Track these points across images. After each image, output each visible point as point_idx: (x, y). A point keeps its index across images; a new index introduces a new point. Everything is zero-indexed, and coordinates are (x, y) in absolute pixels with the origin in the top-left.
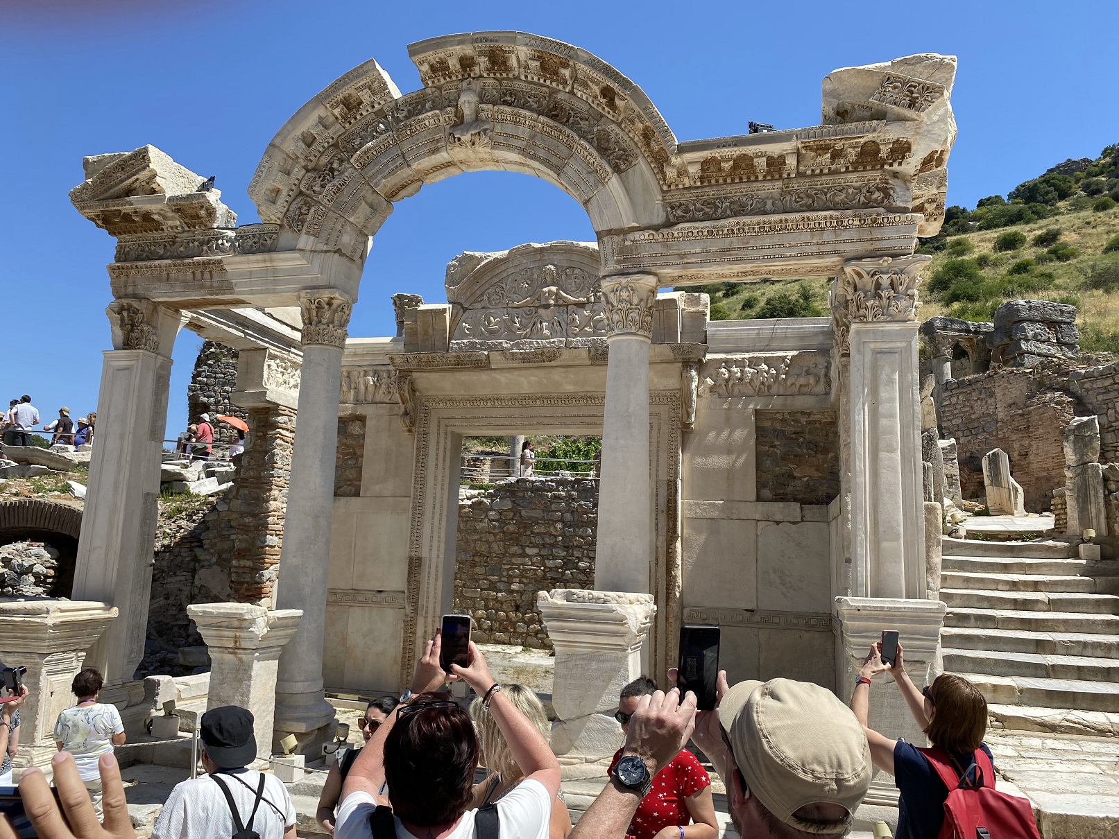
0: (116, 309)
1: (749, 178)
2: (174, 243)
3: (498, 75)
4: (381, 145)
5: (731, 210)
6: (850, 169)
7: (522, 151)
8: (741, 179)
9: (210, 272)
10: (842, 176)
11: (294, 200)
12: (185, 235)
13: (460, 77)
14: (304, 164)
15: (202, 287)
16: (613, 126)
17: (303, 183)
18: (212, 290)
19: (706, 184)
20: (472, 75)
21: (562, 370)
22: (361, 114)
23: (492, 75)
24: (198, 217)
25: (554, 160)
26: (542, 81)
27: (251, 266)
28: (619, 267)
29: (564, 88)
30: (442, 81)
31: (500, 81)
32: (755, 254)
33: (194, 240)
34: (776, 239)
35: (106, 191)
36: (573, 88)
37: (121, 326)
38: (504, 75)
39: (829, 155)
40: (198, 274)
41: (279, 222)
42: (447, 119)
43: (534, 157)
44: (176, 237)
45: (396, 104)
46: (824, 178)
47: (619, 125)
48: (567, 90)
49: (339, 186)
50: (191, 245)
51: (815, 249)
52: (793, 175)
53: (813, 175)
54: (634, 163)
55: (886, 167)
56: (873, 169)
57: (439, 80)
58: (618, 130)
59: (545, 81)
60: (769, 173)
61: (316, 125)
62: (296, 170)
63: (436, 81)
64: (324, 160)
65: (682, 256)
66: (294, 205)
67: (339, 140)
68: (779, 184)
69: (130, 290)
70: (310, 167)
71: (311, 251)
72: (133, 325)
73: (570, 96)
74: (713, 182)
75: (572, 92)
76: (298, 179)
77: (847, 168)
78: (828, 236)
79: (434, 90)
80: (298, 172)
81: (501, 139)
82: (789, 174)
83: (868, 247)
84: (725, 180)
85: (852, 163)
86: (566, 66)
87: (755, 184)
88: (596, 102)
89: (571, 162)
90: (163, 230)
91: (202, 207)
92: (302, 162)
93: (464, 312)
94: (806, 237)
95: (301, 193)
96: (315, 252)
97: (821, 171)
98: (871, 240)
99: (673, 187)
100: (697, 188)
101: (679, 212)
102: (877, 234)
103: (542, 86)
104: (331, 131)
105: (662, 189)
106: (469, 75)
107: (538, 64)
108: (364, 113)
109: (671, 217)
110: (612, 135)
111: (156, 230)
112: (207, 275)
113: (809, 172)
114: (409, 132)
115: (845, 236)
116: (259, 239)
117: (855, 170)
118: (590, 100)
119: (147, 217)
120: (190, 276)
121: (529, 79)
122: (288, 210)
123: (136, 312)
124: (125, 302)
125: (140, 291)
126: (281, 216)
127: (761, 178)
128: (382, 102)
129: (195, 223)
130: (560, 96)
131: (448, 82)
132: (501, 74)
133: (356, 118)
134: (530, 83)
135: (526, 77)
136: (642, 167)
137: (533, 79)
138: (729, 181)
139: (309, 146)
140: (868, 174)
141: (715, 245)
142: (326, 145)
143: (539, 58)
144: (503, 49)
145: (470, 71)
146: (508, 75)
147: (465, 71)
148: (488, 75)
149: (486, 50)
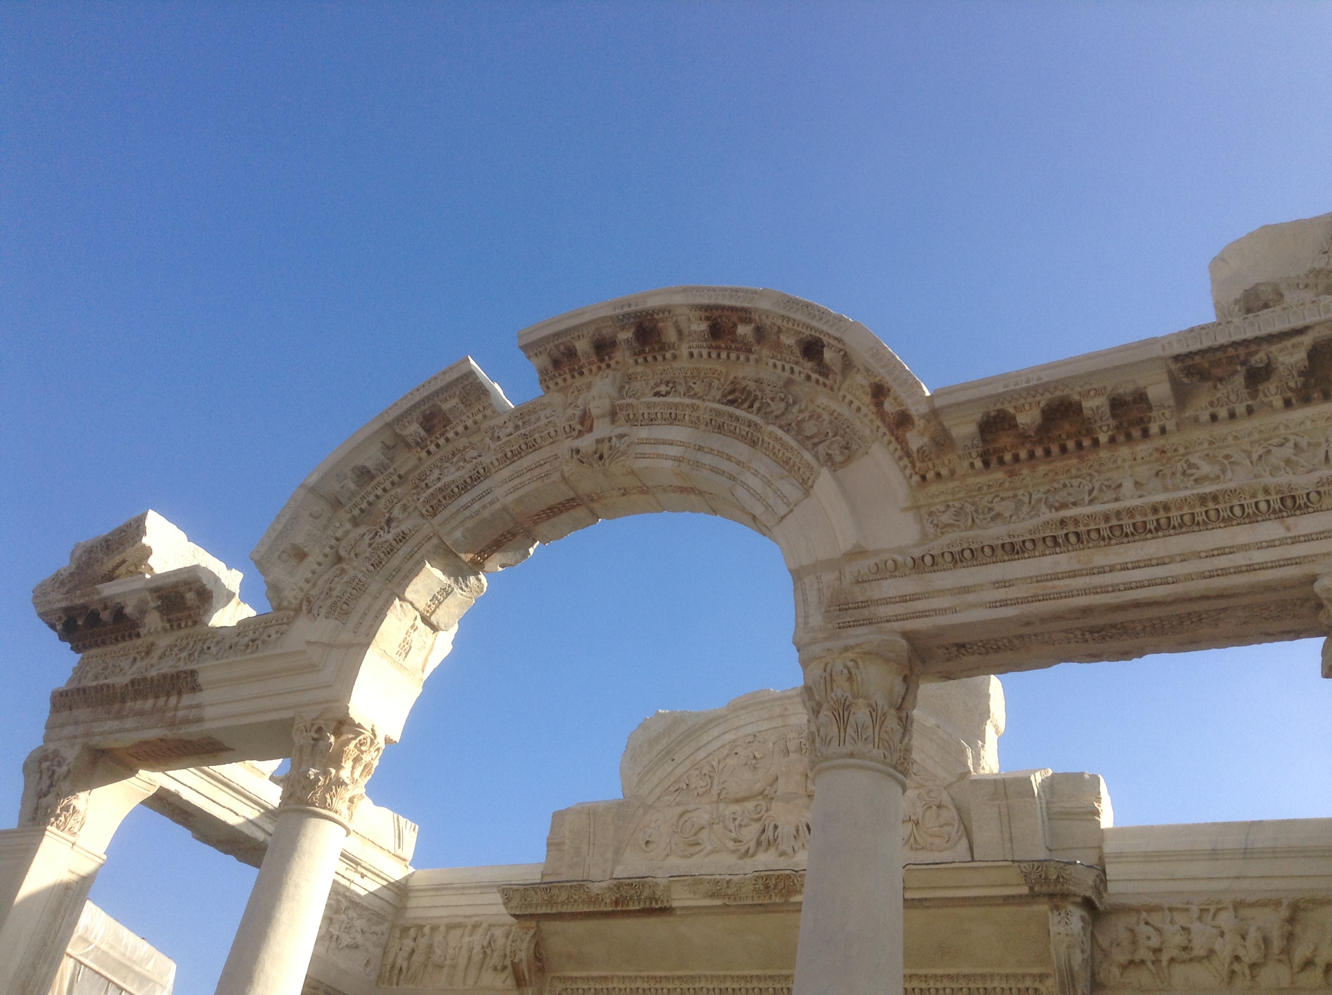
0: (37, 760)
1: (1079, 443)
2: (148, 653)
3: (650, 359)
5: (1050, 505)
6: (1294, 399)
7: (677, 462)
8: (1063, 447)
9: (180, 692)
11: (326, 571)
13: (594, 368)
14: (349, 516)
15: (161, 718)
16: (826, 402)
17: (346, 543)
19: (994, 465)
20: (613, 365)
22: (447, 440)
23: (641, 360)
26: (714, 355)
28: (829, 626)
29: (748, 358)
30: (569, 380)
31: (652, 368)
36: (760, 355)
37: (35, 791)
38: (659, 359)
39: (1239, 380)
41: (294, 606)
42: (568, 429)
43: (697, 467)
47: (835, 397)
48: (752, 361)
49: (394, 543)
50: (169, 654)
52: (1170, 428)
53: (1215, 422)
54: (860, 452)
57: (565, 380)
58: (832, 405)
59: (719, 355)
60: (1118, 428)
61: (378, 455)
62: (336, 524)
63: (560, 380)
64: (381, 509)
67: (409, 477)
68: (1143, 448)
69: (67, 731)
70: (357, 521)
71: (328, 645)
72: (50, 786)
74: (1008, 457)
75: (759, 363)
76: (337, 539)
77: (1286, 399)
79: (556, 394)
80: (339, 528)
81: (646, 448)
82: (1162, 428)
84: (1031, 454)
85: (1297, 391)
86: (749, 321)
87: (1095, 456)
88: (799, 369)
90: (138, 634)
92: (347, 512)
94: (1215, 537)
95: (339, 559)
96: (333, 647)
101: (945, 518)
103: (717, 363)
104: (398, 466)
105: (911, 485)
106: (609, 366)
107: (704, 326)
109: (929, 529)
111: (130, 637)
113: (1203, 418)
114: (509, 455)
116: (261, 635)
117: (1304, 401)
118: (789, 367)
119: (119, 614)
120: (150, 702)
121: (698, 355)
123: (61, 763)
124: (52, 747)
126: (300, 595)
127: (1103, 438)
128: (479, 419)
130: (742, 374)
131: (577, 380)
132: (656, 357)
133: (438, 446)
134: (697, 362)
135: (691, 355)
137: (701, 356)
139: (362, 488)
142: (389, 486)
143: (707, 319)
144: (656, 316)
145: (610, 358)
146: (664, 358)
147: (602, 360)
148: (636, 362)
149: (632, 320)
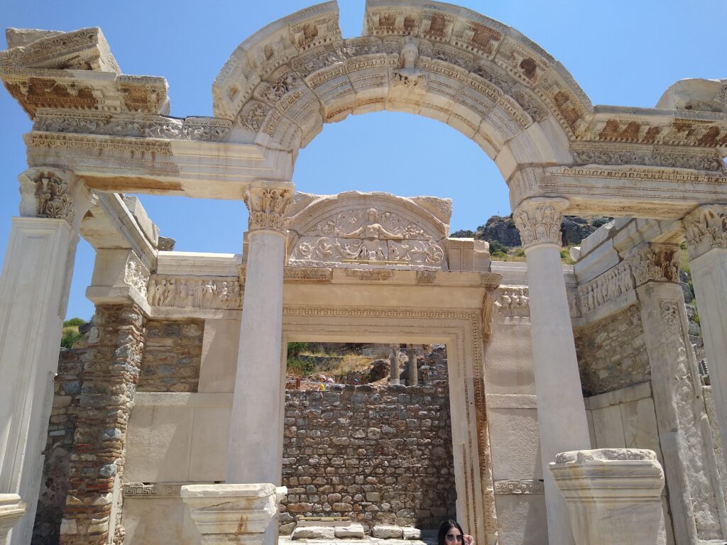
0: (33, 177)
1: (633, 140)
2: (108, 122)
3: (433, 38)
4: (333, 71)
5: (622, 161)
6: (697, 144)
7: (453, 97)
8: (627, 139)
9: (153, 154)
10: (692, 148)
11: (247, 102)
12: (123, 116)
13: (401, 33)
14: (260, 73)
15: (142, 166)
16: (528, 90)
17: (258, 89)
18: (153, 170)
19: (602, 140)
20: (412, 33)
21: (392, 288)
22: (315, 44)
23: (428, 37)
24: (145, 101)
25: (480, 107)
26: (470, 48)
27: (202, 152)
28: (541, 191)
29: (488, 57)
30: (385, 33)
31: (434, 43)
32: (642, 193)
33: (134, 123)
34: (655, 184)
35: (40, 61)
36: (495, 58)
37: (36, 194)
38: (438, 39)
39: (687, 132)
40: (138, 154)
41: (233, 119)
42: (392, 62)
43: (463, 103)
44: (111, 117)
45: (344, 43)
46: (680, 148)
47: (533, 90)
48: (490, 59)
49: (294, 98)
50: (130, 126)
51: (681, 194)
52: (661, 143)
53: (673, 144)
54: (544, 118)
55: (718, 146)
56: (710, 146)
57: (383, 32)
58: (532, 93)
59: (472, 49)
60: (646, 137)
61: (278, 42)
62: (254, 76)
63: (380, 32)
64: (277, 75)
65: (590, 188)
66: (248, 106)
67: (292, 61)
68: (651, 147)
69: (50, 160)
70: (264, 78)
71: (267, 148)
72: (53, 194)
73: (492, 64)
74: (609, 139)
75: (493, 61)
76: (254, 85)
77: (695, 143)
78: (689, 187)
79: (377, 39)
80: (255, 79)
81: (435, 86)
82: (658, 142)
83: (714, 197)
84: (616, 139)
85: (698, 140)
86: (497, 39)
87: (636, 145)
88: (515, 70)
89: (495, 110)
90: (97, 108)
91: (154, 91)
92: (259, 71)
93: (299, 238)
94: (675, 185)
95: (252, 98)
96: (270, 149)
97: (679, 142)
98: (715, 193)
99: (579, 138)
100: (595, 142)
101: (584, 157)
102: (719, 189)
103: (469, 52)
104: (287, 52)
105: (569, 140)
106: (409, 33)
107: (473, 33)
108: (317, 44)
109: (578, 159)
110: (526, 96)
111: (89, 107)
112: (148, 156)
113: (671, 142)
114: (357, 66)
115: (700, 187)
116: (210, 130)
117: (699, 145)
118: (510, 68)
119: (84, 92)
120: (127, 154)
121: (459, 45)
122: (241, 110)
123: (58, 182)
124: (46, 170)
125: (63, 161)
126: (236, 113)
127: (640, 141)
128: (333, 39)
129: (138, 107)
130: (482, 62)
131: (390, 35)
132: (436, 38)
133: (309, 46)
134: (458, 48)
135: (457, 44)
136: (553, 122)
137: (462, 46)
138: (619, 139)
139: (268, 58)
140: (708, 149)
141: (613, 183)
142: (281, 62)
143: (474, 30)
144: (445, 18)
145: (411, 29)
146: (441, 39)
147: (406, 29)
148: (425, 36)
149: (432, 15)
